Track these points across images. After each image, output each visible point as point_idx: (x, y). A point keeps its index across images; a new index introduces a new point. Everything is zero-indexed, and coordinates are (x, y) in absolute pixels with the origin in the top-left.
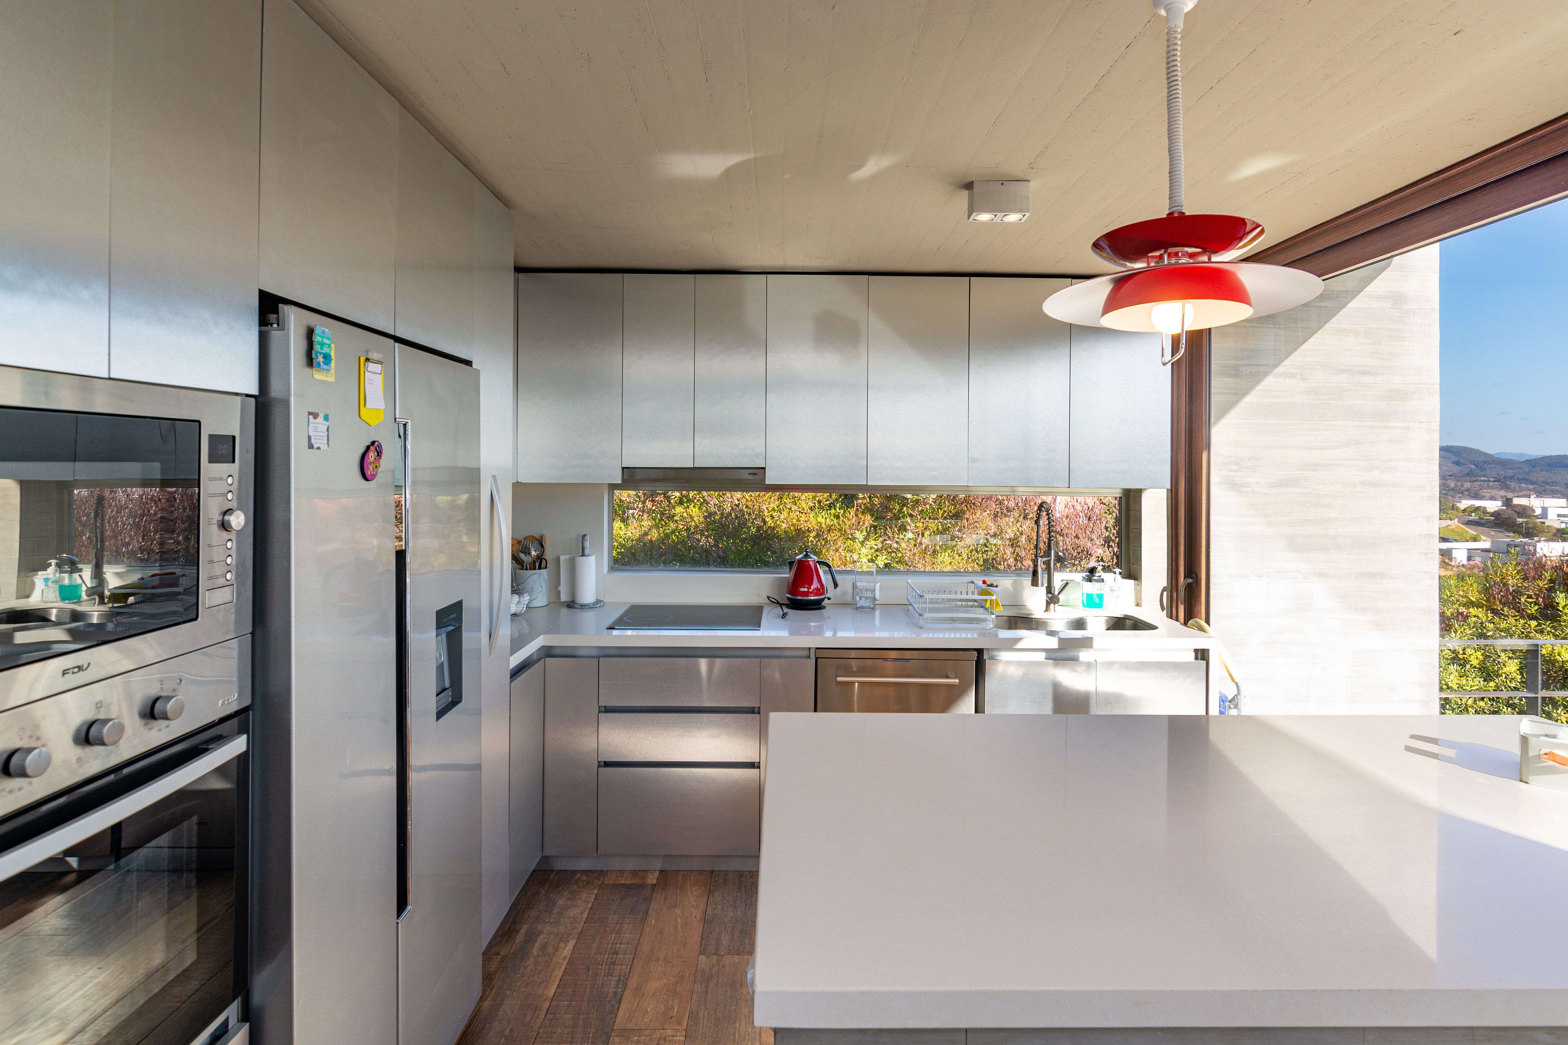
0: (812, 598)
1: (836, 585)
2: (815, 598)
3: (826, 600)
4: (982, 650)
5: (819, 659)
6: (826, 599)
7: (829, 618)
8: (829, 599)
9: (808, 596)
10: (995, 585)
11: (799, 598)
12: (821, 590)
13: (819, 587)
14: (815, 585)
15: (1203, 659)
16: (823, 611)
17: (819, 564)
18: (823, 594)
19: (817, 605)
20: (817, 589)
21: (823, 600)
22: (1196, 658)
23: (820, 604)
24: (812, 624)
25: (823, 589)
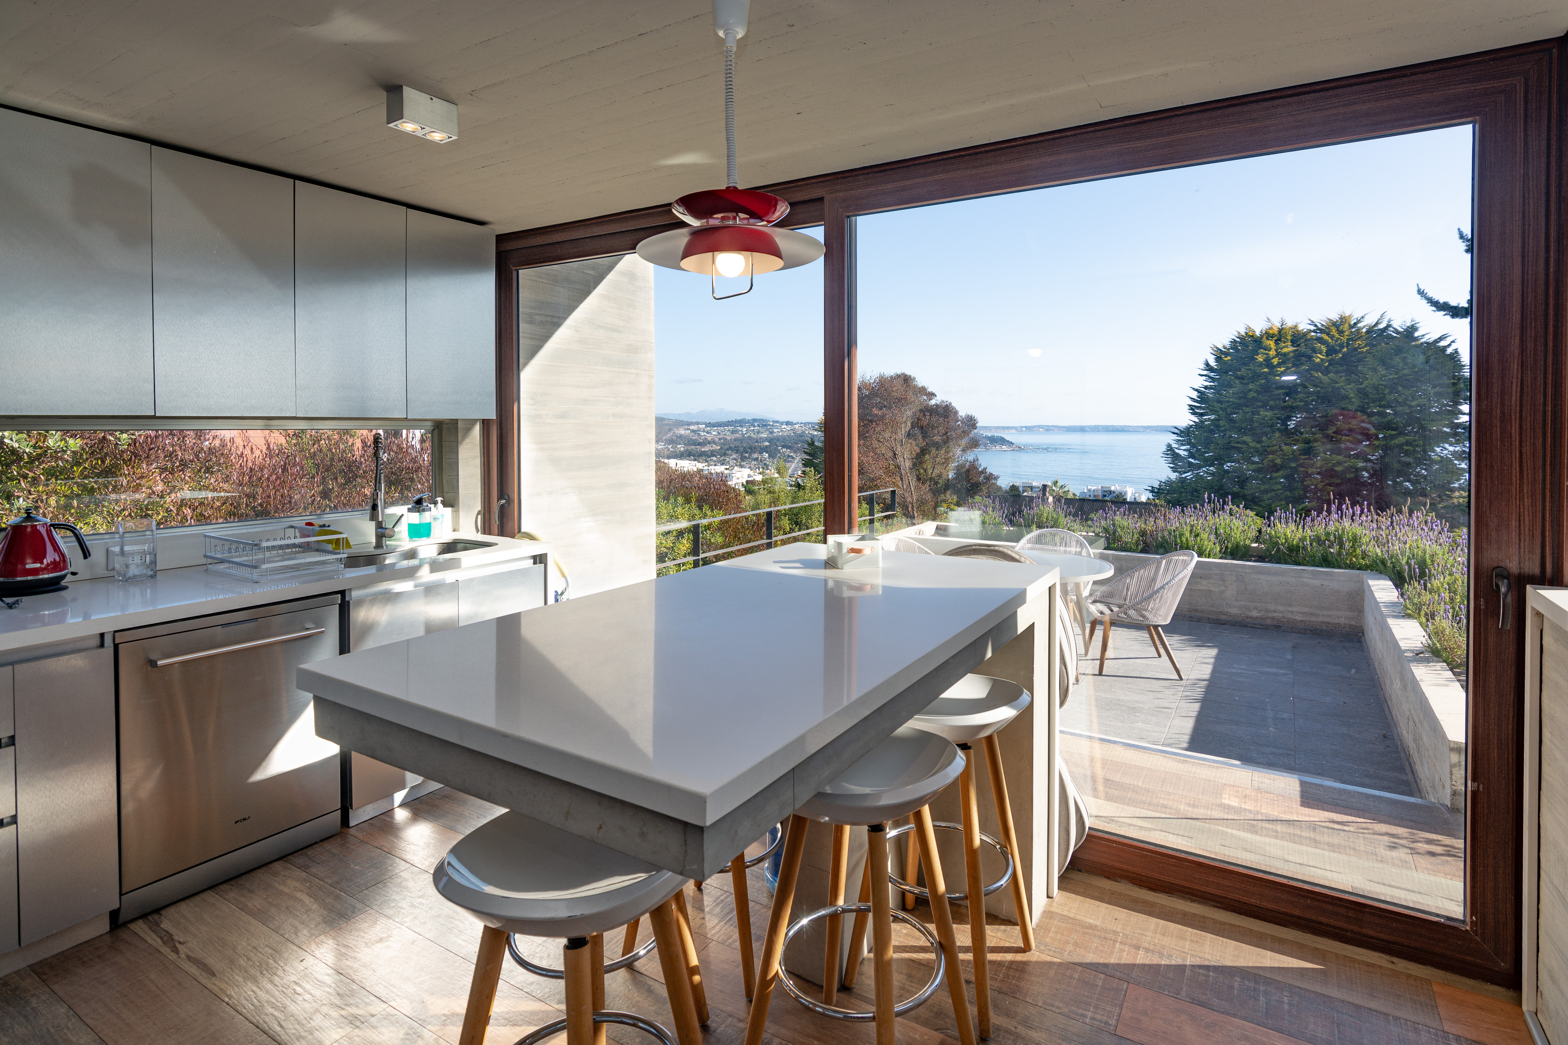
0: (46, 576)
1: (86, 554)
2: (51, 575)
3: (69, 578)
4: (344, 591)
5: (120, 646)
6: (69, 576)
7: (74, 600)
8: (74, 574)
9: (38, 574)
10: (327, 525)
11: (19, 579)
12: (61, 564)
13: (58, 559)
14: (51, 556)
15: (540, 563)
16: (63, 593)
17: (55, 528)
18: (65, 568)
19: (54, 586)
20: (54, 563)
21: (64, 576)
22: (535, 563)
23: (59, 583)
24: (47, 612)
25: (64, 561)
